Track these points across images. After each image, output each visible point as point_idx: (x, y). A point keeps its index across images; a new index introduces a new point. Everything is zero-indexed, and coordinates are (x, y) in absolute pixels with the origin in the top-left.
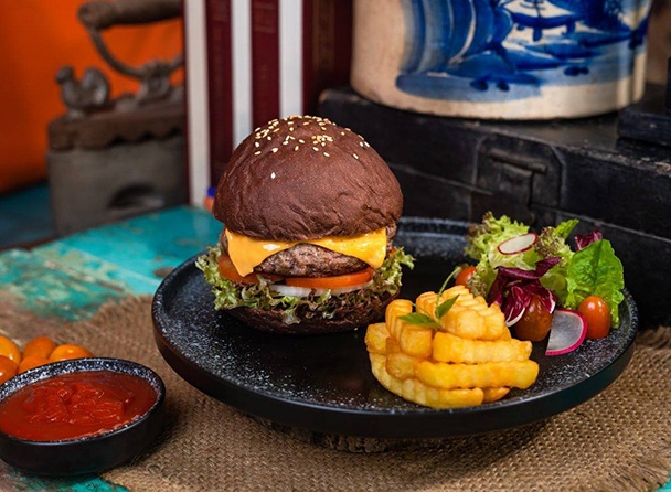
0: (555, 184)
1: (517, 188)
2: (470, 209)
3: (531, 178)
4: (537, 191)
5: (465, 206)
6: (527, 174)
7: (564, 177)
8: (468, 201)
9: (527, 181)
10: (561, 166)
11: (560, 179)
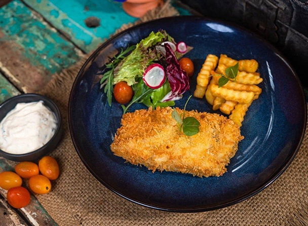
0: (289, 16)
1: (270, 11)
2: (245, 9)
3: (277, 10)
4: (280, 15)
5: (243, 6)
6: (276, 7)
7: (294, 15)
8: (244, 4)
9: (275, 10)
10: (293, 10)
11: (292, 15)
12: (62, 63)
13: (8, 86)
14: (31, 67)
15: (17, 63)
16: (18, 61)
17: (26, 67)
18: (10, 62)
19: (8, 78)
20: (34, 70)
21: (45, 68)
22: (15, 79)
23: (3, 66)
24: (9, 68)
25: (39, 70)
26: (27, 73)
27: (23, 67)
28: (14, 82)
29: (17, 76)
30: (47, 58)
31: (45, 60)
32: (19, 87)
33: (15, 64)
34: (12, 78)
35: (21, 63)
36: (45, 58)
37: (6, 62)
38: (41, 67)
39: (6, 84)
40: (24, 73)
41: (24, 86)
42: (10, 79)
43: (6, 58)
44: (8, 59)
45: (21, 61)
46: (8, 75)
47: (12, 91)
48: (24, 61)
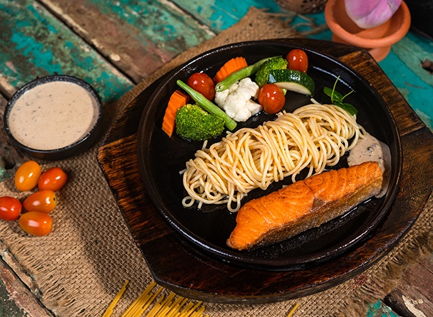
12: (140, 12)
13: (73, 37)
14: (100, 15)
15: (81, 10)
16: (82, 7)
17: (94, 14)
18: (71, 9)
19: (71, 28)
20: (105, 19)
21: (119, 17)
22: (81, 29)
23: (64, 13)
24: (72, 15)
25: (111, 19)
26: (96, 22)
27: (90, 14)
28: (80, 33)
29: (83, 25)
30: (121, 4)
31: (118, 7)
32: (87, 39)
33: (79, 11)
34: (77, 28)
35: (86, 9)
36: (118, 4)
37: (66, 9)
38: (114, 16)
39: (70, 35)
40: (92, 22)
41: (94, 38)
42: (74, 29)
43: (66, 4)
44: (69, 4)
45: (86, 7)
46: (71, 24)
47: (79, 44)
48: (91, 7)
